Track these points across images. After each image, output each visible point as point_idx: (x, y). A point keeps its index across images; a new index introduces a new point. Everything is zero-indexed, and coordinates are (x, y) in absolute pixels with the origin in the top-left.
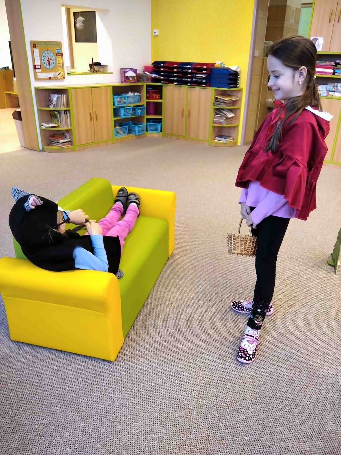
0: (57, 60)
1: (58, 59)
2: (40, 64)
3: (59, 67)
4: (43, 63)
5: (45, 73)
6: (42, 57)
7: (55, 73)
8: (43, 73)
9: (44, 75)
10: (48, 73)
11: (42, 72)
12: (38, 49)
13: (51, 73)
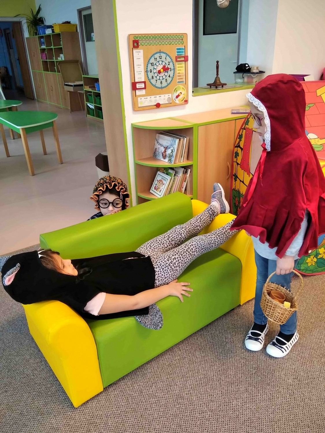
0: (177, 69)
1: (178, 67)
2: (143, 80)
3: (179, 82)
4: (150, 77)
5: (153, 97)
6: (150, 65)
7: (170, 95)
8: (149, 97)
9: (151, 101)
10: (158, 96)
11: (147, 95)
12: (142, 51)
13: (162, 96)
